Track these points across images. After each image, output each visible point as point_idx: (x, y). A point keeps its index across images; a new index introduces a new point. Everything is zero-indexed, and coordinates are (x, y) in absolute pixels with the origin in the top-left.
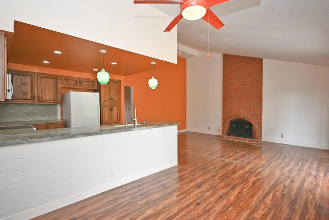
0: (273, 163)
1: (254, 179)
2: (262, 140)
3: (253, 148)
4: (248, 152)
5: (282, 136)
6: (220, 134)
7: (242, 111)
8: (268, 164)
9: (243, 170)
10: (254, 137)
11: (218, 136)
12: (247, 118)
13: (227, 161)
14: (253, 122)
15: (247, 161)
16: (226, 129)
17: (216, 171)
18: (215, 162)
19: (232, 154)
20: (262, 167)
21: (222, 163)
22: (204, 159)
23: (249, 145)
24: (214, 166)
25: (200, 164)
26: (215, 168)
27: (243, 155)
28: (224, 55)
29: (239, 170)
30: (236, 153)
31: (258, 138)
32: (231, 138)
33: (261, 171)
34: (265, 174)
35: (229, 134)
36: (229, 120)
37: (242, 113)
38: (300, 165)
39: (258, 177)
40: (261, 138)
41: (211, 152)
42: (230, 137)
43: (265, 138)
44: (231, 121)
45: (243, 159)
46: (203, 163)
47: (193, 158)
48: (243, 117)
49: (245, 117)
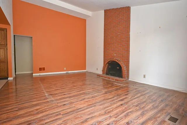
5: (144, 76)
7: (115, 55)
11: (97, 75)
12: (118, 60)
28: (105, 11)
32: (108, 78)
44: (108, 63)
48: (115, 59)
49: (116, 60)
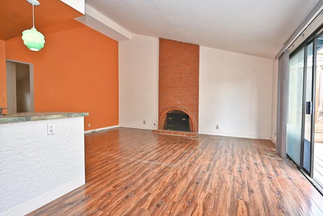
0: (218, 162)
1: (204, 195)
2: (199, 133)
3: (191, 142)
4: (187, 148)
5: (217, 127)
6: (156, 128)
7: (179, 102)
8: (212, 164)
9: (185, 181)
10: (191, 130)
11: (154, 131)
12: (184, 109)
13: (163, 165)
14: (190, 114)
15: (188, 163)
16: (163, 122)
17: (146, 190)
18: (147, 169)
19: (169, 154)
20: (207, 170)
21: (156, 171)
22: (132, 165)
23: (187, 140)
24: (146, 177)
25: (124, 176)
26: (147, 181)
27: (182, 153)
28: (160, 39)
29: (181, 180)
30: (174, 152)
31: (195, 131)
32: (168, 133)
33: (208, 179)
34: (214, 182)
35: (166, 128)
36: (166, 112)
37: (178, 104)
38: (245, 161)
39: (208, 190)
40: (198, 131)
41: (143, 153)
42: (167, 131)
43: (202, 130)
44: (167, 114)
45: (183, 160)
46: (129, 173)
47: (117, 165)
48: (180, 108)
49: (182, 108)
